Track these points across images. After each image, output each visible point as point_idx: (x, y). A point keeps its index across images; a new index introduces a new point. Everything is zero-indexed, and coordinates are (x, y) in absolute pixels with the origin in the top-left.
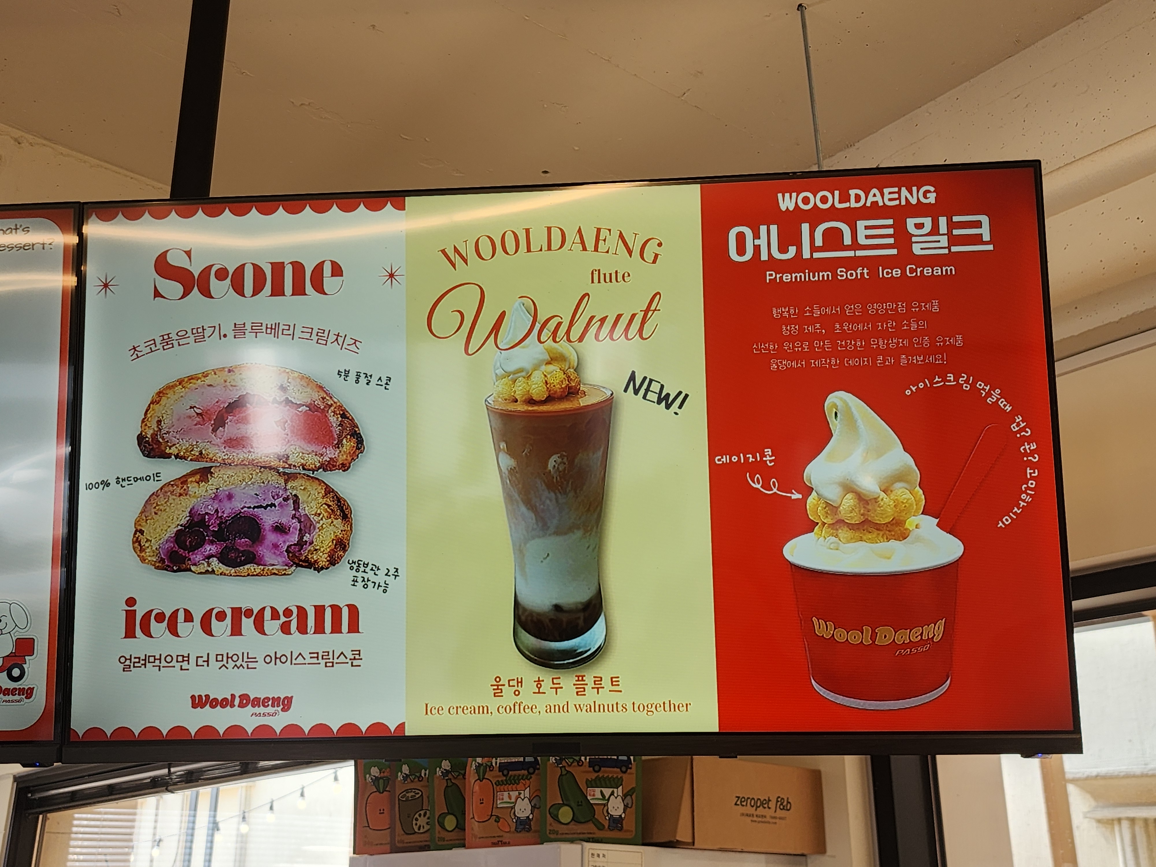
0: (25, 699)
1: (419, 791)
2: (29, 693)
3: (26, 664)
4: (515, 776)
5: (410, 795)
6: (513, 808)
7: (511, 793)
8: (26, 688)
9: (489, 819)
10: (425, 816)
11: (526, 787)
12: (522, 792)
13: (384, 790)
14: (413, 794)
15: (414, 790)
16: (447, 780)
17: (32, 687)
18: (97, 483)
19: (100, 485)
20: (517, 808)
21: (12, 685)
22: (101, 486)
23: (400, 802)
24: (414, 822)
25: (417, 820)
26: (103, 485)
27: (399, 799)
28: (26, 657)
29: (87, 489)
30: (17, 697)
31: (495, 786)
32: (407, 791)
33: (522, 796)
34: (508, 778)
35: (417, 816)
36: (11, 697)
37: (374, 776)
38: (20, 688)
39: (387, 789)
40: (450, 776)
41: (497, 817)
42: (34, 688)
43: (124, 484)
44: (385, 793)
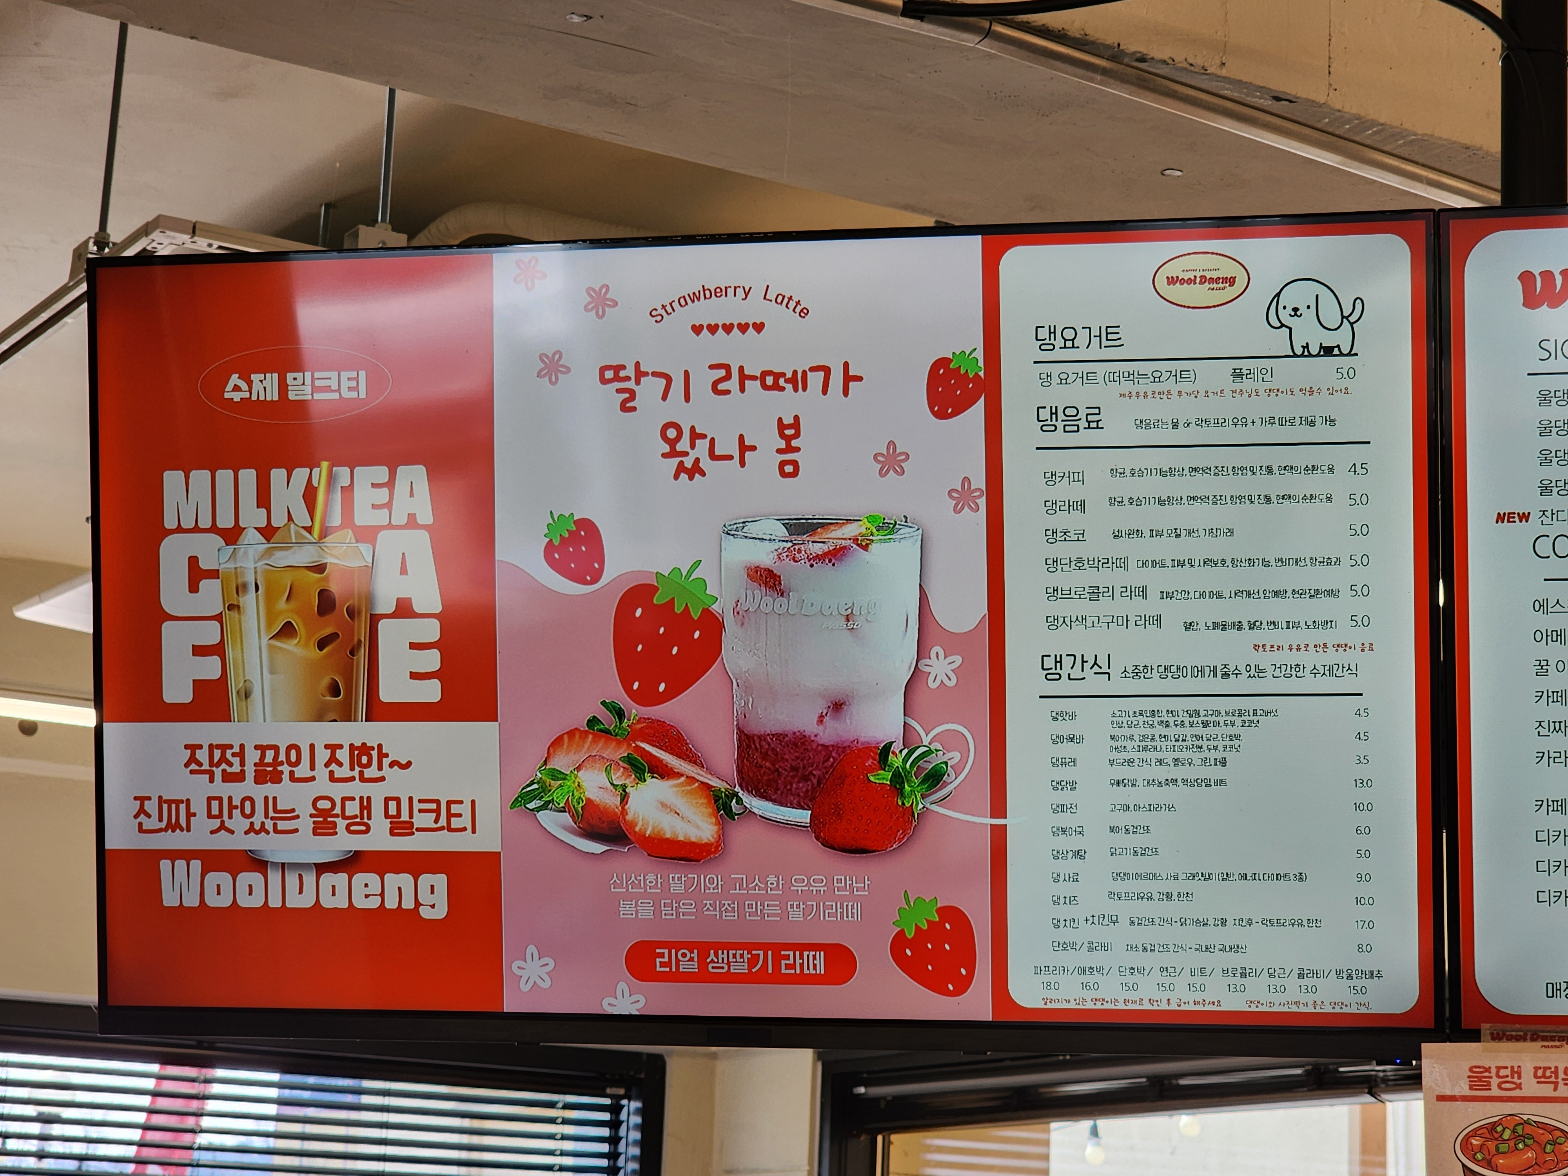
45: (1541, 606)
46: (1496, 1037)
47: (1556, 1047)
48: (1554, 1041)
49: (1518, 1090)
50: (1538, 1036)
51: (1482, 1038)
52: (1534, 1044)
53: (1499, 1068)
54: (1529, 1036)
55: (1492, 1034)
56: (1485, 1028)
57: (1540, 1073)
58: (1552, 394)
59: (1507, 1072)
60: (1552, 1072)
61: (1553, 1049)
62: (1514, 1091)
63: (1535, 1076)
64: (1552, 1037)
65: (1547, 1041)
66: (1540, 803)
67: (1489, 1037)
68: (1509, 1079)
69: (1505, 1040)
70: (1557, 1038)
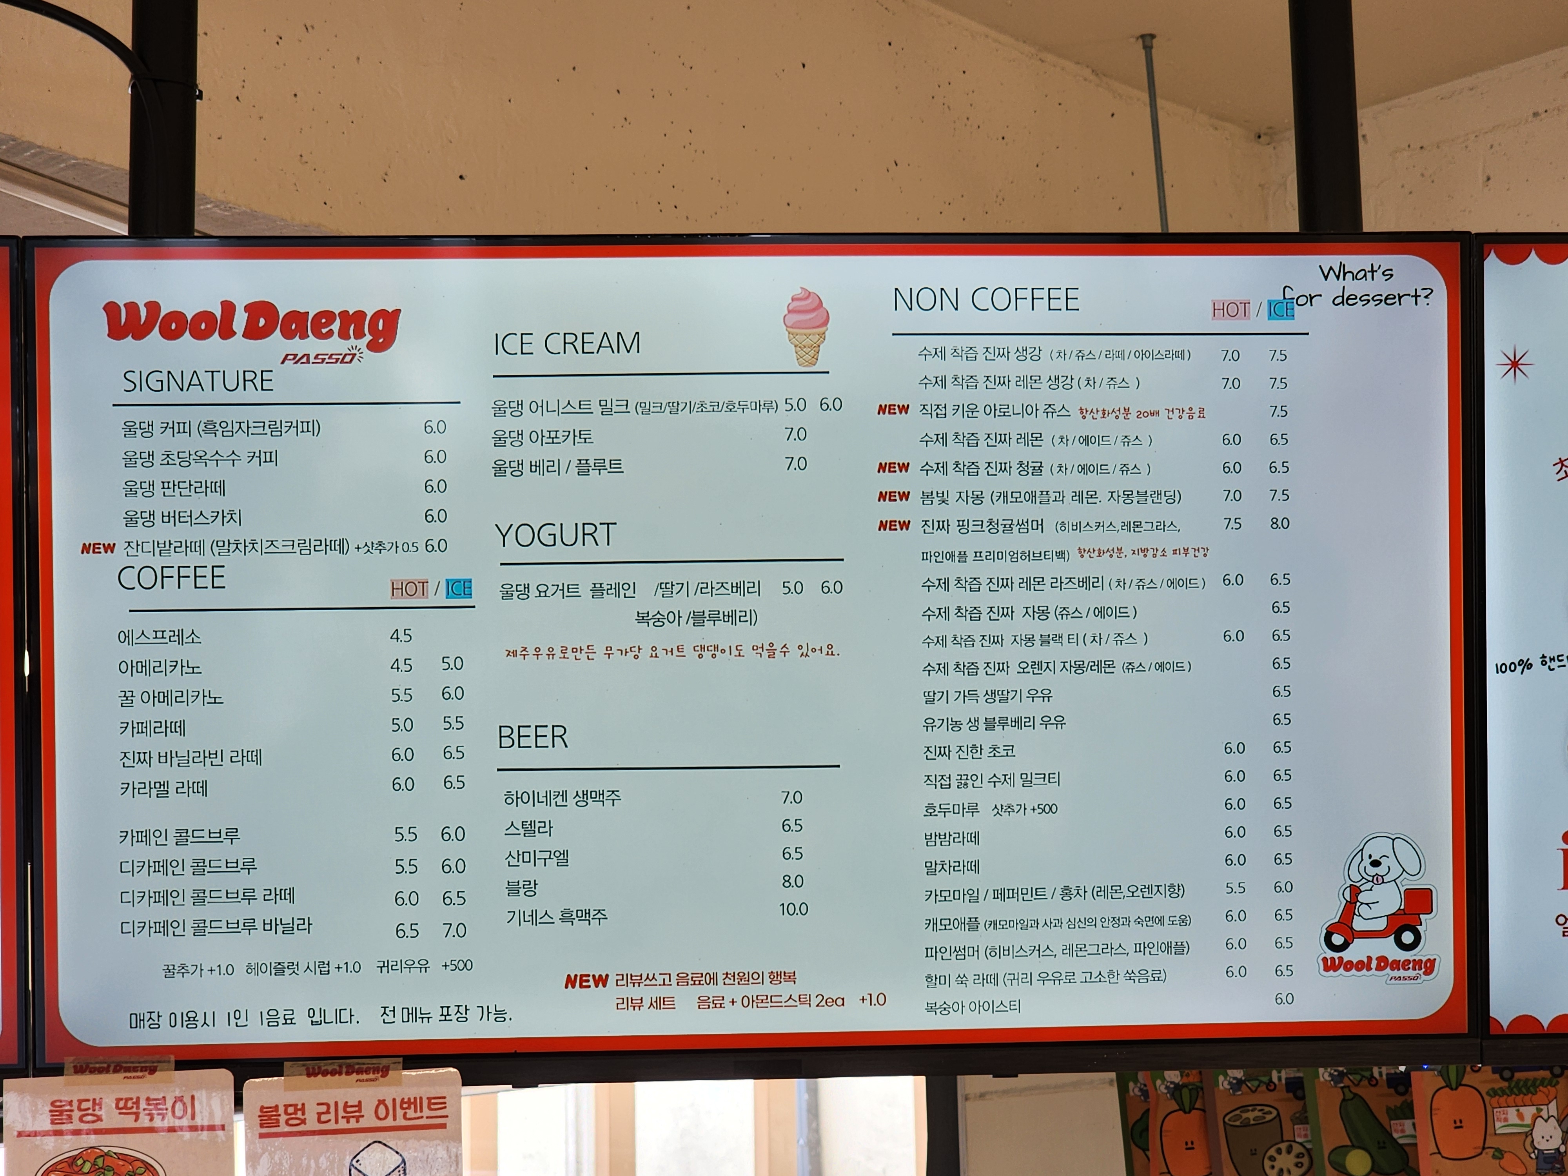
0: (1423, 976)
1: (1271, 1109)
2: (1429, 967)
3: (1421, 925)
4: (1527, 1080)
5: (1251, 1115)
6: (1529, 1134)
7: (1522, 1109)
8: (1424, 959)
9: (1481, 1153)
10: (1289, 1151)
11: (1551, 1097)
12: (1544, 1108)
13: (1193, 1108)
14: (1260, 1114)
15: (1259, 1108)
16: (1342, 1088)
17: (1432, 958)
18: (1513, 663)
19: (1518, 667)
20: (1537, 1134)
21: (1403, 955)
22: (1519, 669)
23: (1227, 1127)
24: (1267, 1163)
25: (1272, 1159)
26: (1522, 667)
27: (1224, 1122)
28: (1421, 916)
29: (1498, 672)
30: (1411, 973)
31: (1487, 1098)
32: (1244, 1108)
33: (1544, 1114)
34: (1513, 1084)
35: (1272, 1152)
36: (1402, 973)
37: (1172, 1083)
38: (1415, 960)
39: (1197, 1106)
40: (1346, 1082)
41: (1497, 1150)
42: (1435, 959)
43: (1554, 665)
44: (1194, 1111)
45: (126, 637)
46: (79, 1070)
47: (138, 1077)
48: (137, 1071)
49: (99, 1122)
50: (121, 1067)
51: (65, 1072)
52: (116, 1075)
53: (80, 1102)
54: (112, 1068)
55: (75, 1067)
56: (69, 1062)
57: (121, 1104)
58: (137, 426)
59: (89, 1105)
60: (133, 1103)
61: (135, 1080)
62: (95, 1124)
63: (117, 1107)
64: (134, 1068)
65: (130, 1071)
66: (125, 834)
67: (72, 1070)
68: (90, 1111)
69: (87, 1072)
70: (139, 1069)
